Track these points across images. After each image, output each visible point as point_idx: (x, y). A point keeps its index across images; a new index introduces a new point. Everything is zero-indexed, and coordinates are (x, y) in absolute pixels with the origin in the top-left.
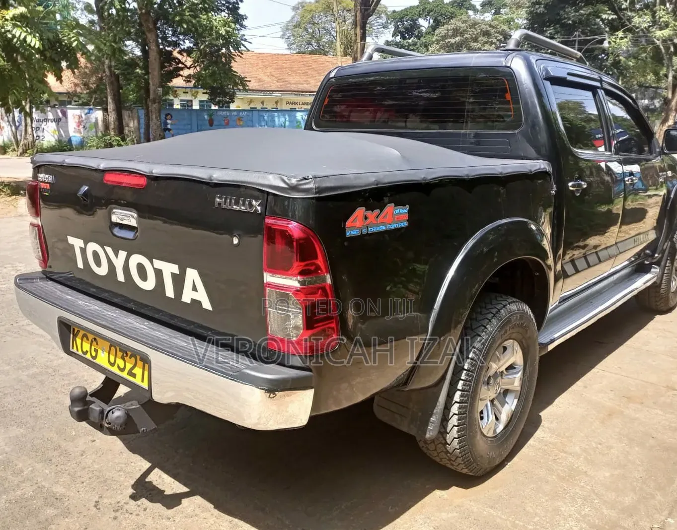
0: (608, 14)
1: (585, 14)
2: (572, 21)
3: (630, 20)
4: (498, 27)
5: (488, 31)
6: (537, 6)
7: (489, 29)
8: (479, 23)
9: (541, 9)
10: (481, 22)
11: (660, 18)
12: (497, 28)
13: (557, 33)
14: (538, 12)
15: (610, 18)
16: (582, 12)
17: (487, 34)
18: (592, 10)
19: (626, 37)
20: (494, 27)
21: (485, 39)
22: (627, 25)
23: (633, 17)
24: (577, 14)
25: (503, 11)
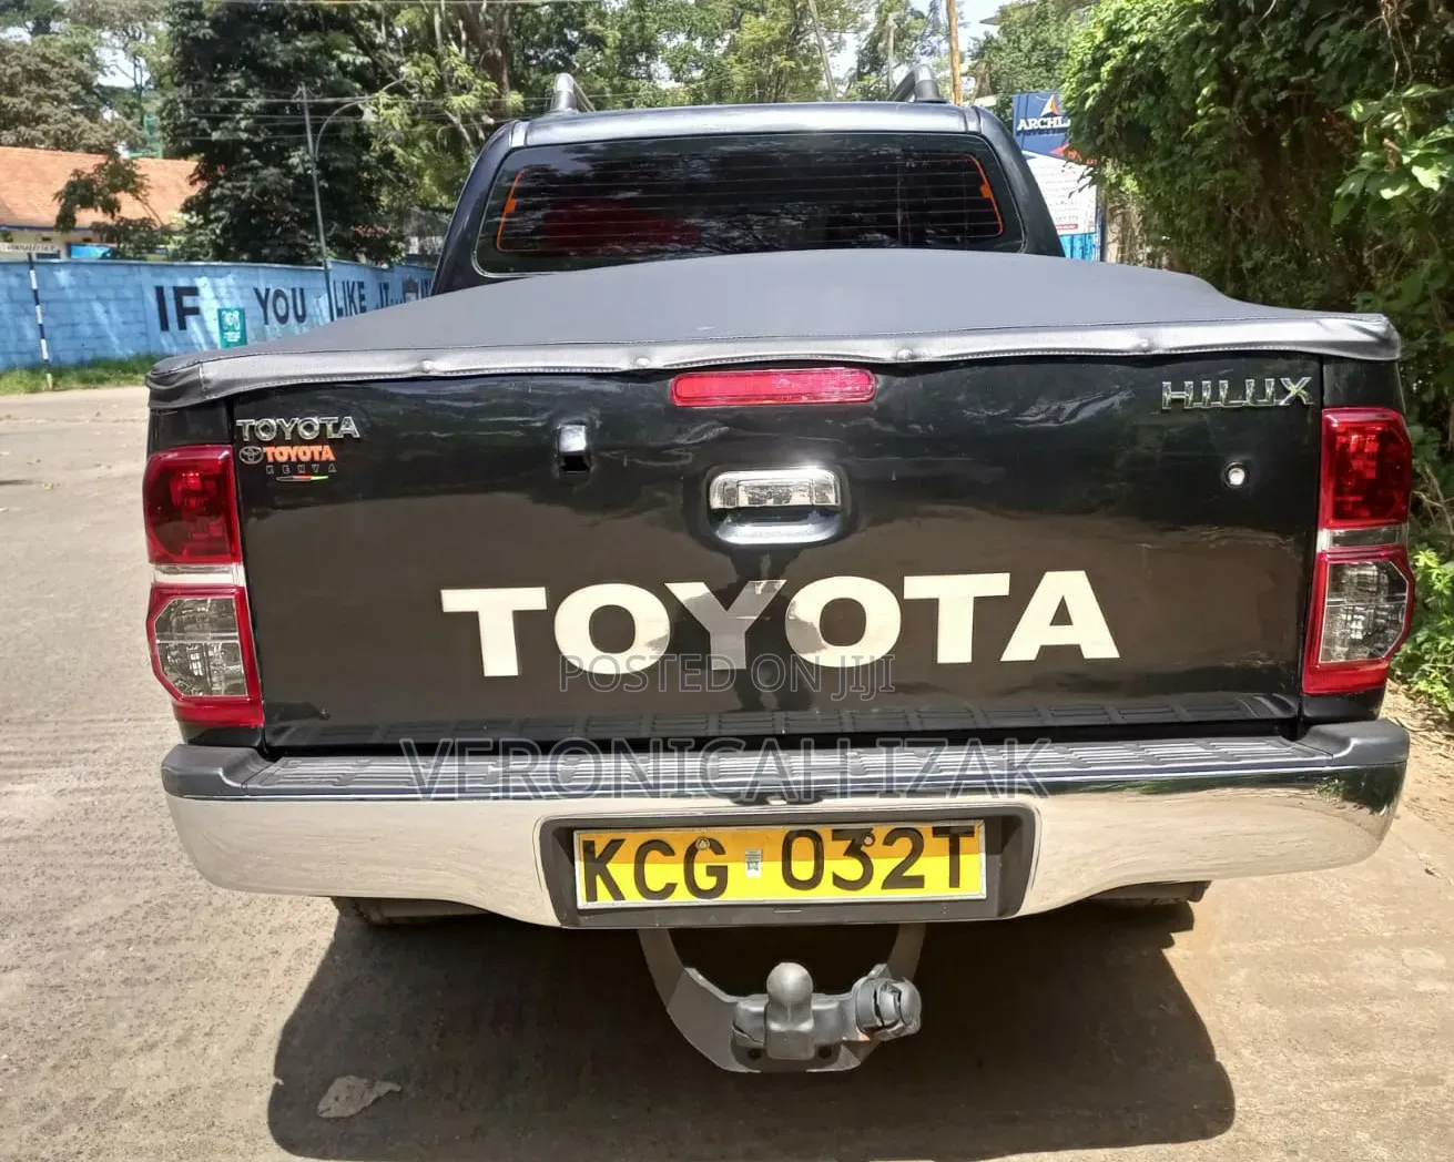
0: (352, 53)
1: (306, 49)
2: (283, 62)
3: (394, 68)
4: (66, 64)
5: (41, 70)
6: (195, 23)
7: (44, 66)
8: (13, 51)
9: (206, 31)
10: (18, 48)
11: (453, 70)
12: (62, 67)
13: (250, 85)
14: (201, 36)
15: (358, 62)
16: (299, 44)
17: (40, 77)
18: (321, 43)
19: (396, 104)
20: (54, 64)
21: (35, 89)
22: (390, 81)
23: (400, 64)
24: (290, 47)
25: (55, 26)
